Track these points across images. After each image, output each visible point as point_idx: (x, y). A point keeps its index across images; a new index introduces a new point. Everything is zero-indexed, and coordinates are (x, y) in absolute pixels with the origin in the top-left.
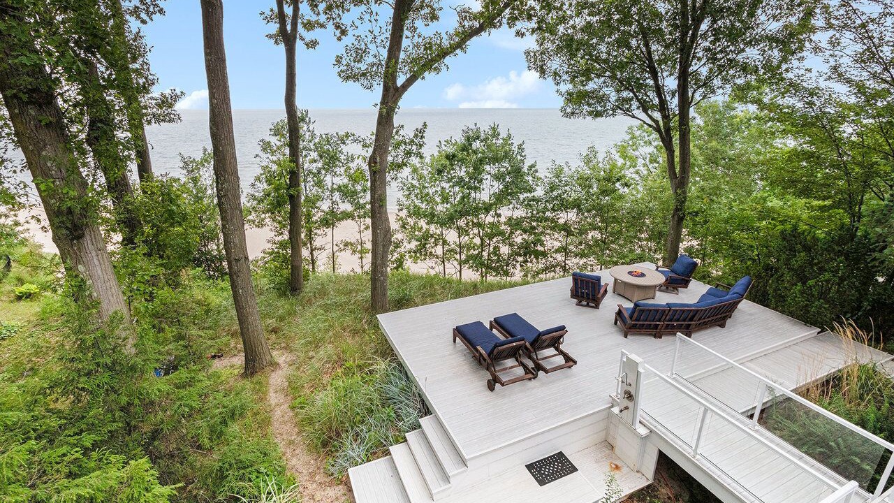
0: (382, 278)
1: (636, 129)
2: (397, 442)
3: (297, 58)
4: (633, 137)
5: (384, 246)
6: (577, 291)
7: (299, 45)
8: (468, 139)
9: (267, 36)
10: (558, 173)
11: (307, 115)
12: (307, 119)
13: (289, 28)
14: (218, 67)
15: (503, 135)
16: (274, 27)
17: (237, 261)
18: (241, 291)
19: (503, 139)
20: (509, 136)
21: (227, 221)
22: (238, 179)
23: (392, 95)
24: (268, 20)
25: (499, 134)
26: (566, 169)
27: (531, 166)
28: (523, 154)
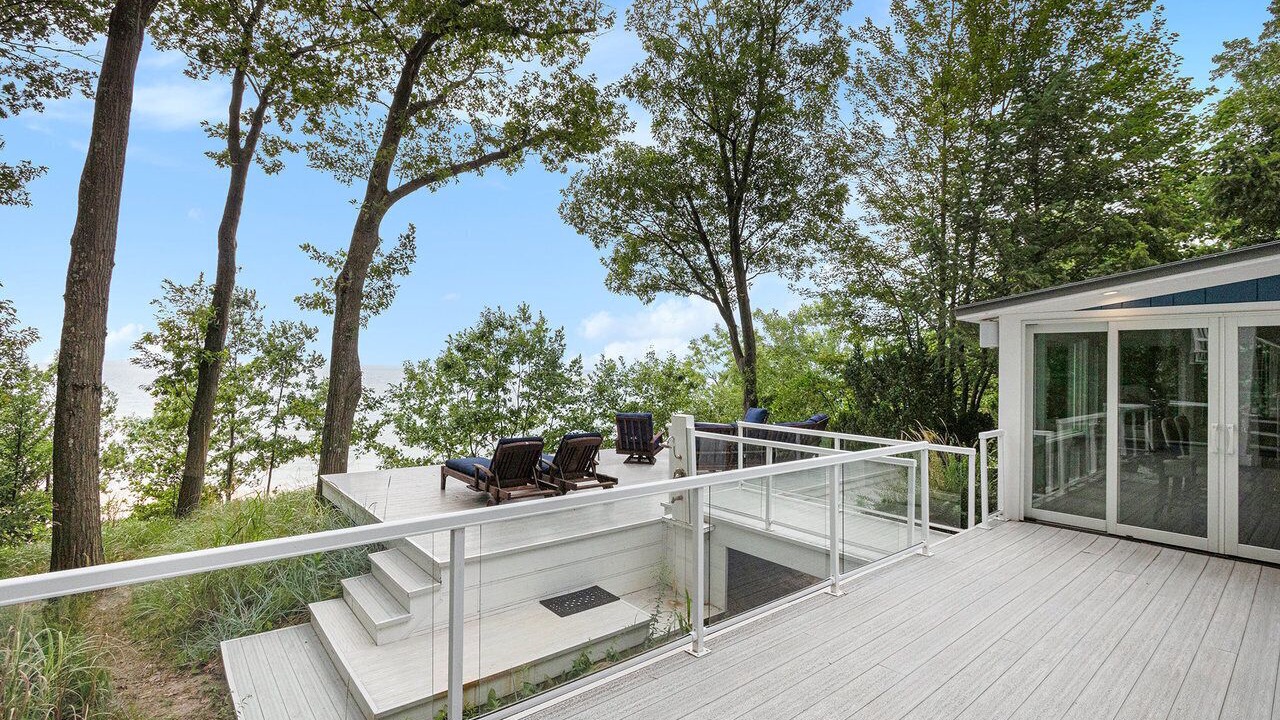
0: (339, 450)
1: (700, 342)
2: (325, 597)
3: (248, 180)
4: (698, 352)
5: (347, 399)
6: (624, 442)
7: (254, 170)
8: (489, 323)
9: (207, 153)
10: (609, 369)
11: (253, 297)
12: (253, 304)
13: (243, 144)
14: (117, 104)
15: (535, 318)
16: (222, 145)
17: (76, 388)
18: (71, 441)
19: (536, 324)
20: (543, 320)
21: (75, 322)
22: (112, 264)
23: (379, 198)
24: (212, 133)
25: (529, 318)
26: (619, 364)
27: (575, 362)
28: (563, 343)
